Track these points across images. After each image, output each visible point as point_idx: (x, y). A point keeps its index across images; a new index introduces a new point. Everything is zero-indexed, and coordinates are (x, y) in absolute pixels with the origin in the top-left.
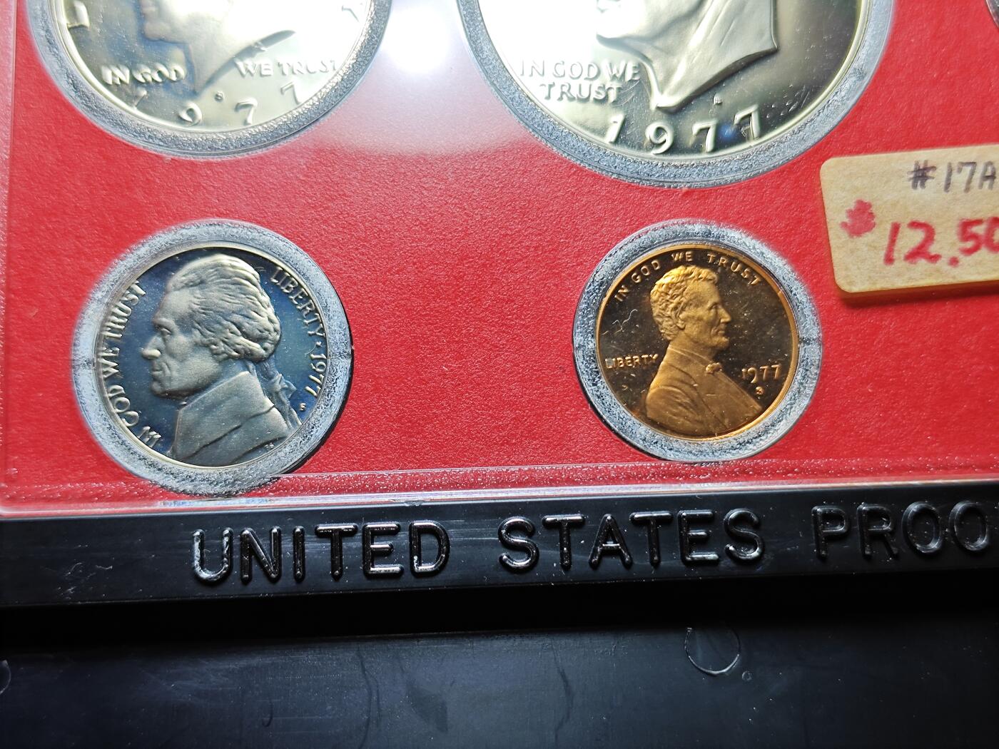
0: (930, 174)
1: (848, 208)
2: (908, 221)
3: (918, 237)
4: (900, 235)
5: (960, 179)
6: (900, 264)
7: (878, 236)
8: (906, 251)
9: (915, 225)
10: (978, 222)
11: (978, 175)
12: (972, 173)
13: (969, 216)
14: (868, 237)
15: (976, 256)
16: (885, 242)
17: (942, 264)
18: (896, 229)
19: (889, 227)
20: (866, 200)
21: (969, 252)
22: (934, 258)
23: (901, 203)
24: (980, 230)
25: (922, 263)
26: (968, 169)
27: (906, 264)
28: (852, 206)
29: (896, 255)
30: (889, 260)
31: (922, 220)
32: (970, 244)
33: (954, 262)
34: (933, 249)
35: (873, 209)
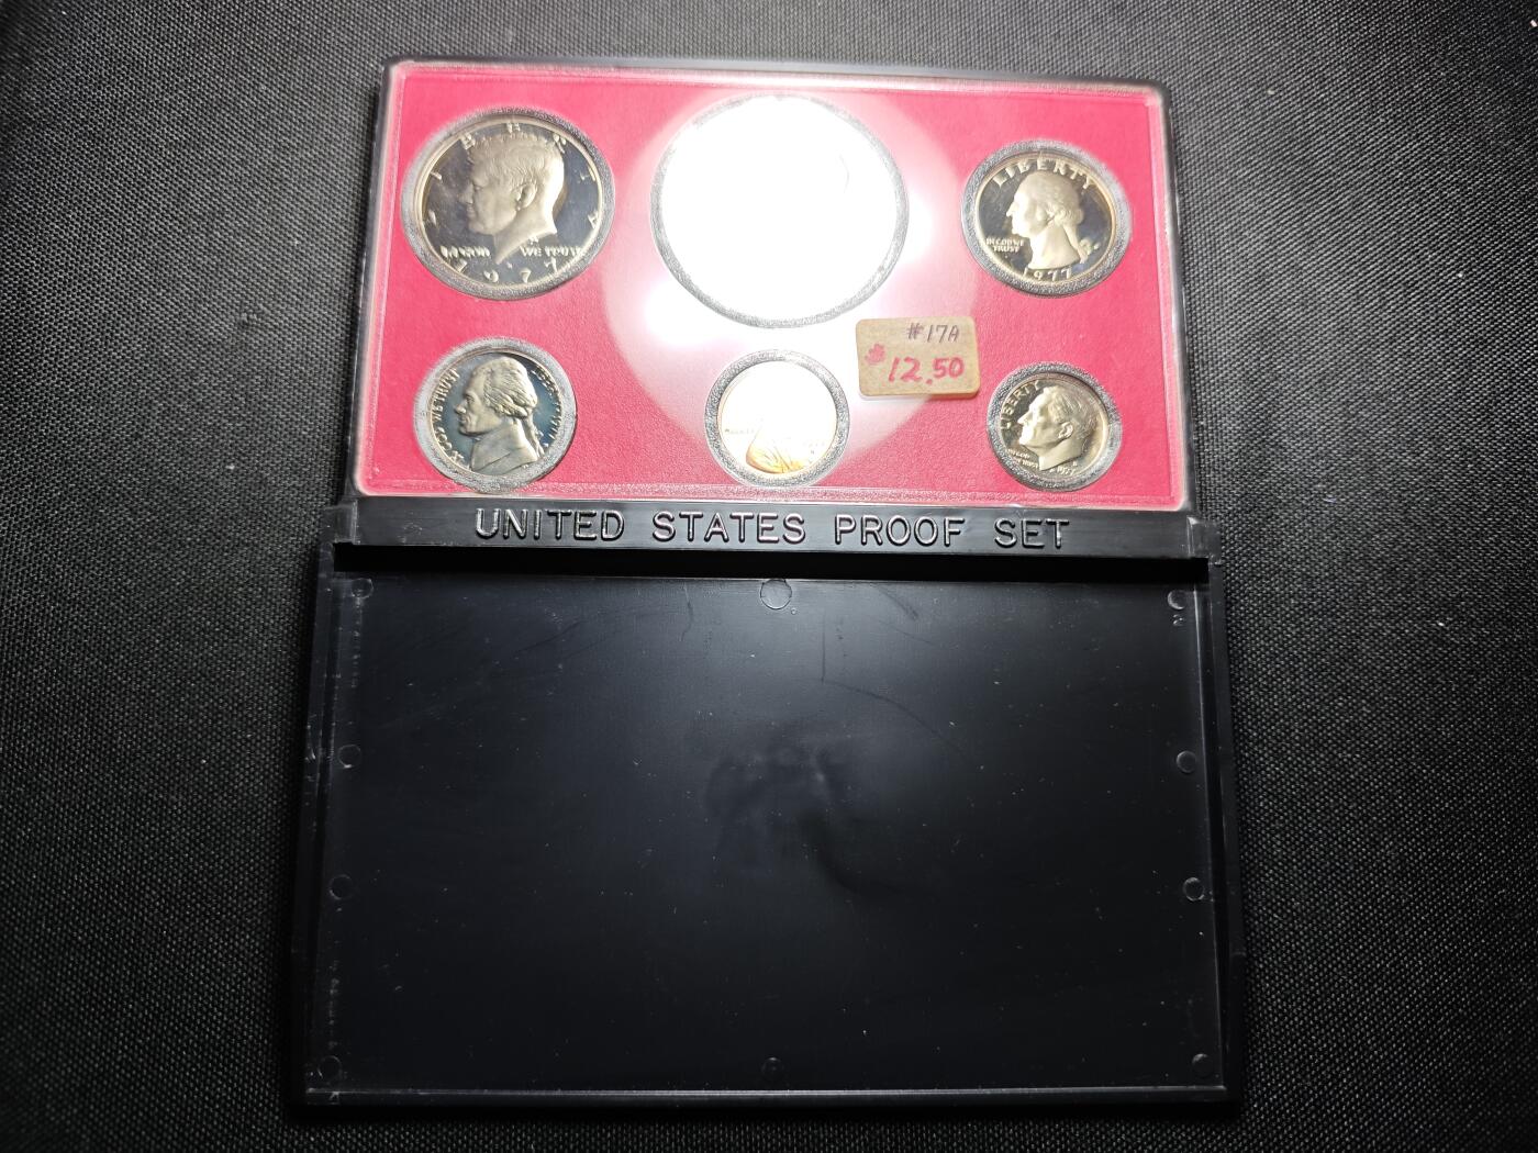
1: (869, 348)
2: (904, 357)
3: (910, 366)
4: (899, 365)
5: (937, 335)
6: (897, 381)
7: (886, 365)
8: (902, 374)
9: (907, 360)
10: (946, 360)
11: (947, 334)
12: (945, 331)
13: (940, 357)
14: (880, 366)
15: (943, 379)
16: (890, 369)
17: (923, 383)
18: (897, 361)
19: (893, 359)
20: (881, 343)
21: (938, 377)
22: (918, 379)
23: (901, 347)
24: (946, 364)
25: (911, 381)
26: (942, 330)
27: (902, 382)
28: (872, 346)
29: (895, 376)
30: (891, 379)
31: (912, 357)
32: (940, 372)
33: (929, 382)
34: (918, 374)
35: (885, 350)
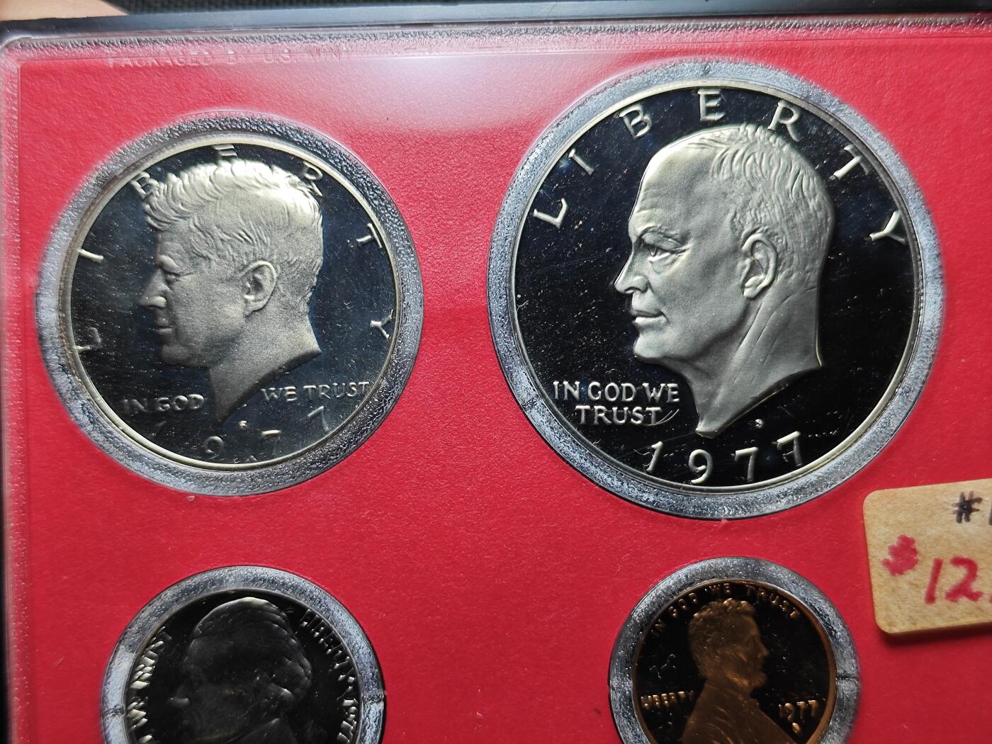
0: (975, 506)
1: (890, 544)
2: (951, 557)
3: (960, 573)
4: (942, 572)
6: (941, 602)
7: (920, 575)
8: (947, 588)
9: (958, 561)
14: (910, 575)
16: (927, 580)
17: (984, 602)
18: (938, 565)
19: (931, 563)
20: (909, 535)
22: (974, 596)
23: (945, 537)
25: (964, 601)
27: (948, 603)
28: (895, 542)
29: (937, 593)
30: (931, 598)
31: (965, 556)
34: (976, 586)
35: (917, 546)
